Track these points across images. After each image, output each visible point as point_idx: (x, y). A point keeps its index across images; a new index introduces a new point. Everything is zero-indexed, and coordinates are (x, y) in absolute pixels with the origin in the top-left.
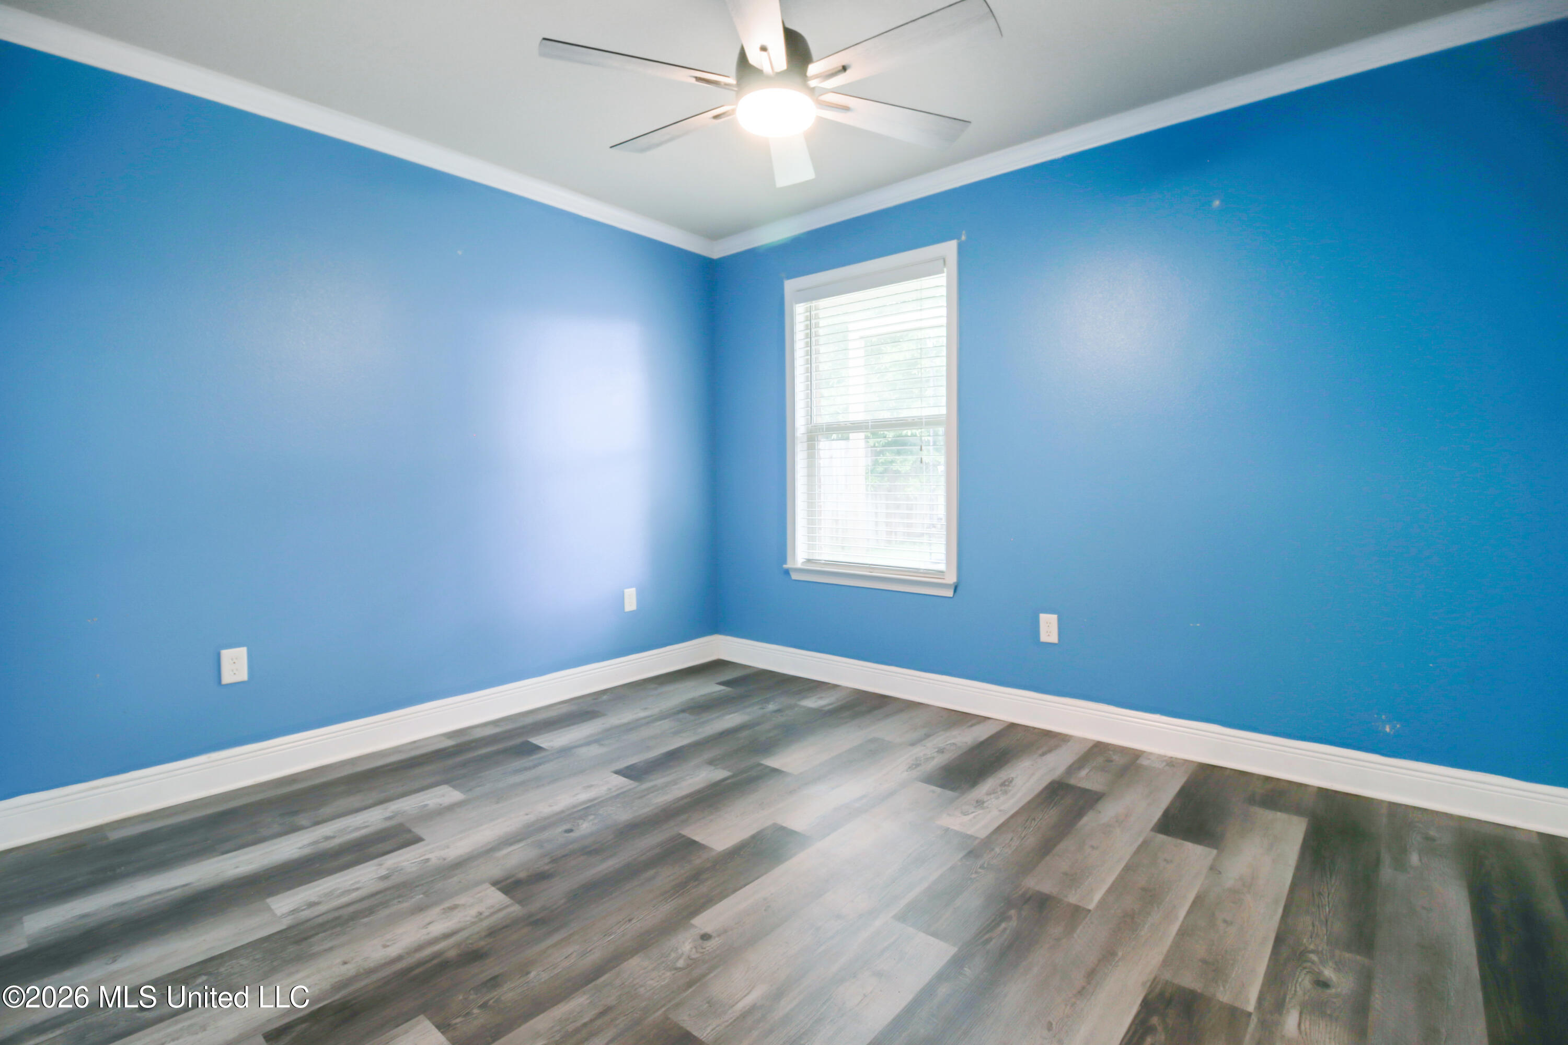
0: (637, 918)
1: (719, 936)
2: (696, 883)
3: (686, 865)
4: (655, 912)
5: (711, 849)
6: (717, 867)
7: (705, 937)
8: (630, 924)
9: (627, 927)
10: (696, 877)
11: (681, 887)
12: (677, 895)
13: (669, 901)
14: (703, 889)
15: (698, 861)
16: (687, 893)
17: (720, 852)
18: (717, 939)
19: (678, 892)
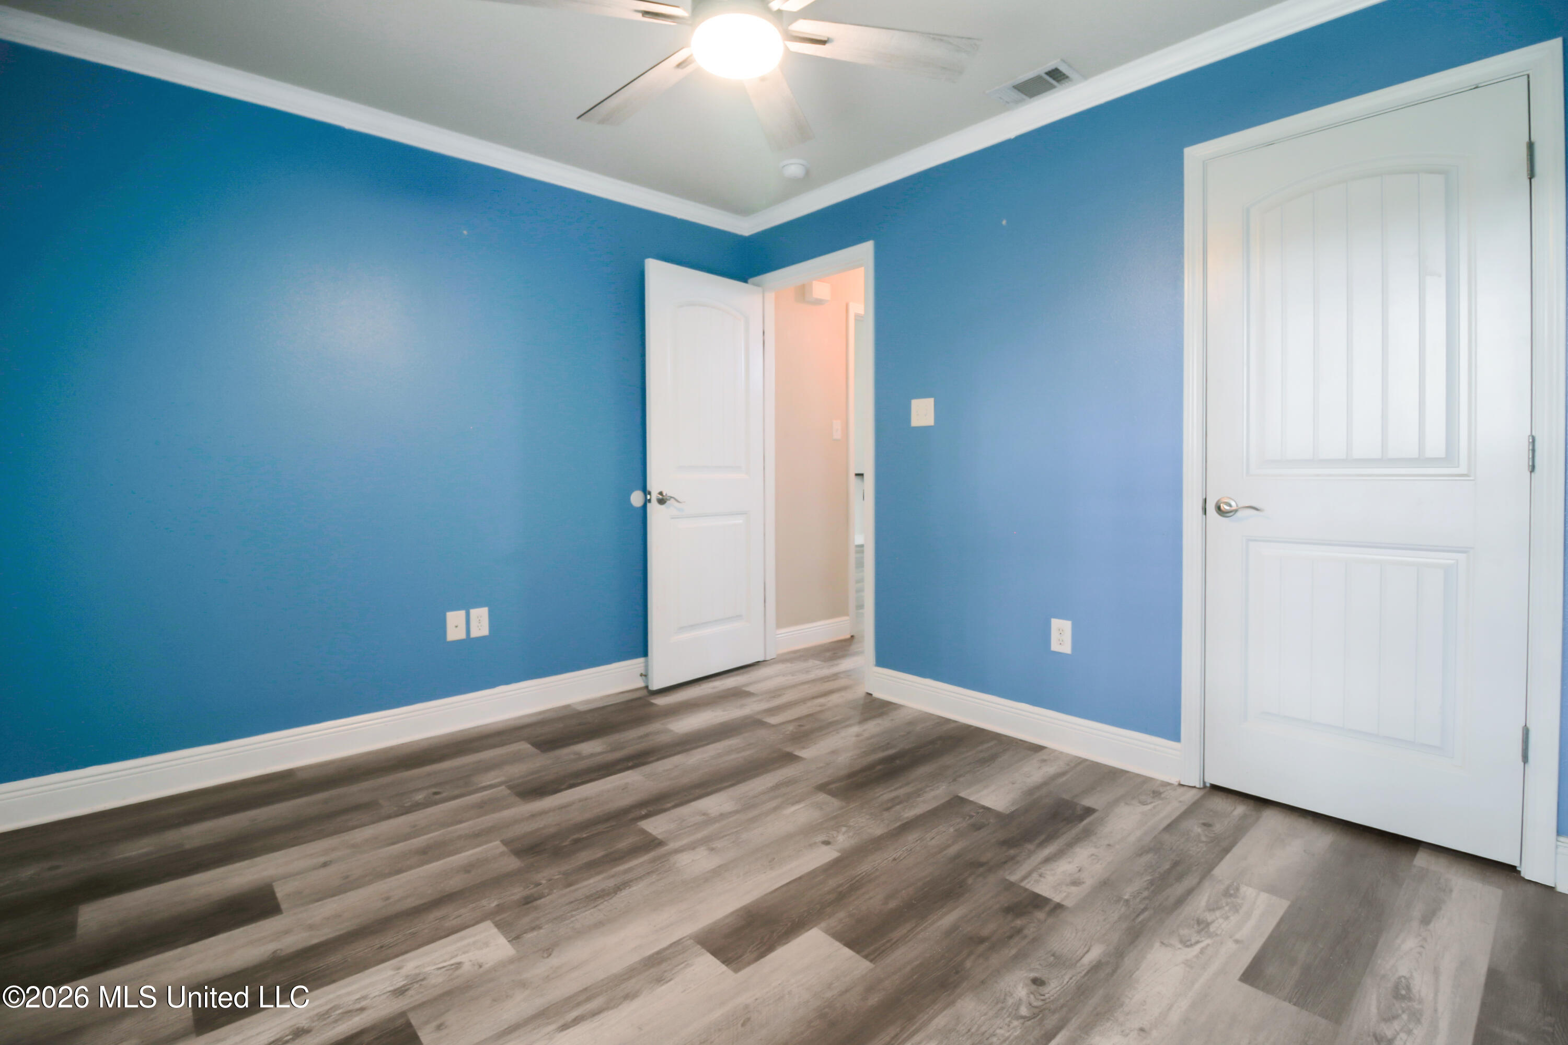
0: (888, 861)
1: (815, 843)
2: (840, 889)
3: (854, 911)
4: (875, 864)
5: (827, 931)
6: (818, 907)
7: (827, 843)
8: (894, 856)
9: (895, 855)
10: (841, 897)
11: (855, 886)
12: (857, 878)
13: (864, 874)
14: (832, 883)
15: (840, 917)
16: (847, 880)
17: (815, 926)
18: (817, 841)
19: (857, 881)
